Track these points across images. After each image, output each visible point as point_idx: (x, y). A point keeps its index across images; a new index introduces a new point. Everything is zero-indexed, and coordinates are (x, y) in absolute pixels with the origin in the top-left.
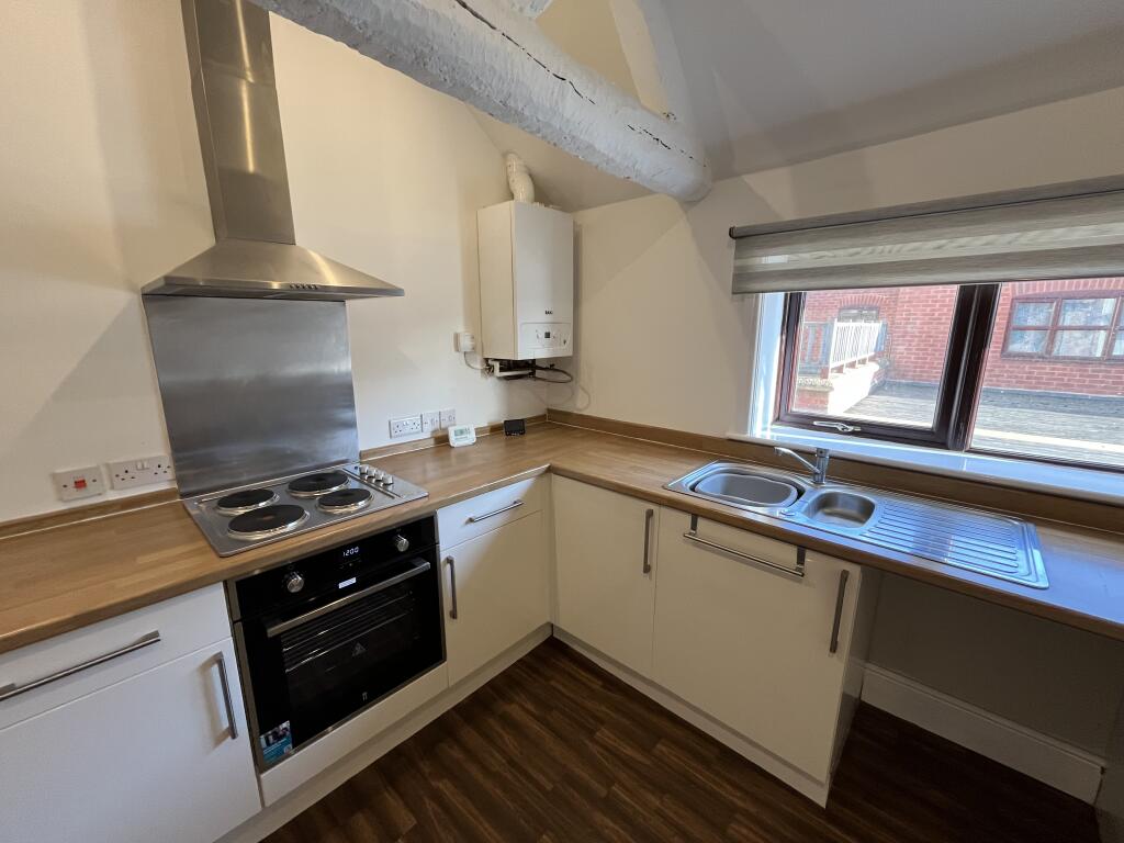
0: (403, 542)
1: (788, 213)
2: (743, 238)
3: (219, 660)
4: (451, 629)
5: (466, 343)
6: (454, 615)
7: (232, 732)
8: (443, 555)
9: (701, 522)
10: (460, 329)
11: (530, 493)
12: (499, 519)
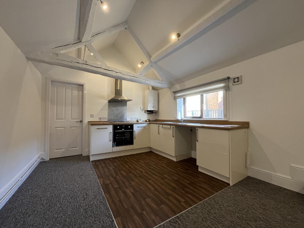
0: (129, 127)
1: (179, 89)
2: (175, 92)
3: (111, 132)
4: (134, 141)
5: (142, 108)
6: (135, 139)
7: (111, 141)
8: (134, 130)
9: (163, 125)
10: (141, 106)
11: (147, 126)
12: (142, 128)
